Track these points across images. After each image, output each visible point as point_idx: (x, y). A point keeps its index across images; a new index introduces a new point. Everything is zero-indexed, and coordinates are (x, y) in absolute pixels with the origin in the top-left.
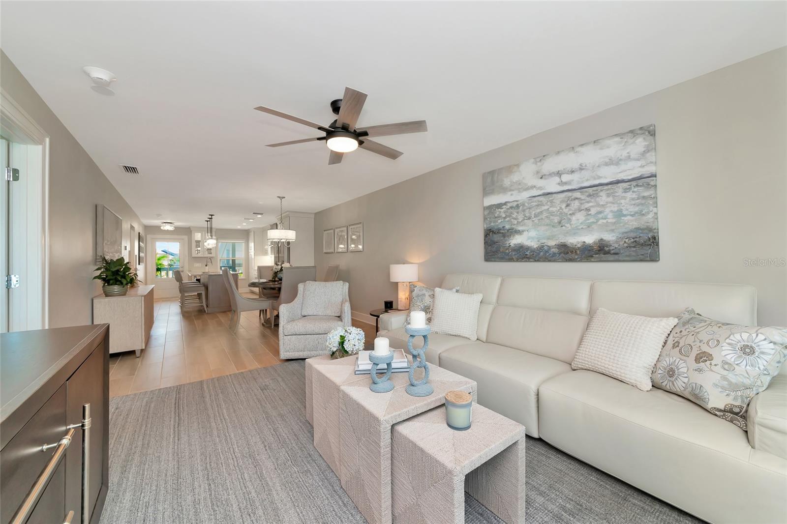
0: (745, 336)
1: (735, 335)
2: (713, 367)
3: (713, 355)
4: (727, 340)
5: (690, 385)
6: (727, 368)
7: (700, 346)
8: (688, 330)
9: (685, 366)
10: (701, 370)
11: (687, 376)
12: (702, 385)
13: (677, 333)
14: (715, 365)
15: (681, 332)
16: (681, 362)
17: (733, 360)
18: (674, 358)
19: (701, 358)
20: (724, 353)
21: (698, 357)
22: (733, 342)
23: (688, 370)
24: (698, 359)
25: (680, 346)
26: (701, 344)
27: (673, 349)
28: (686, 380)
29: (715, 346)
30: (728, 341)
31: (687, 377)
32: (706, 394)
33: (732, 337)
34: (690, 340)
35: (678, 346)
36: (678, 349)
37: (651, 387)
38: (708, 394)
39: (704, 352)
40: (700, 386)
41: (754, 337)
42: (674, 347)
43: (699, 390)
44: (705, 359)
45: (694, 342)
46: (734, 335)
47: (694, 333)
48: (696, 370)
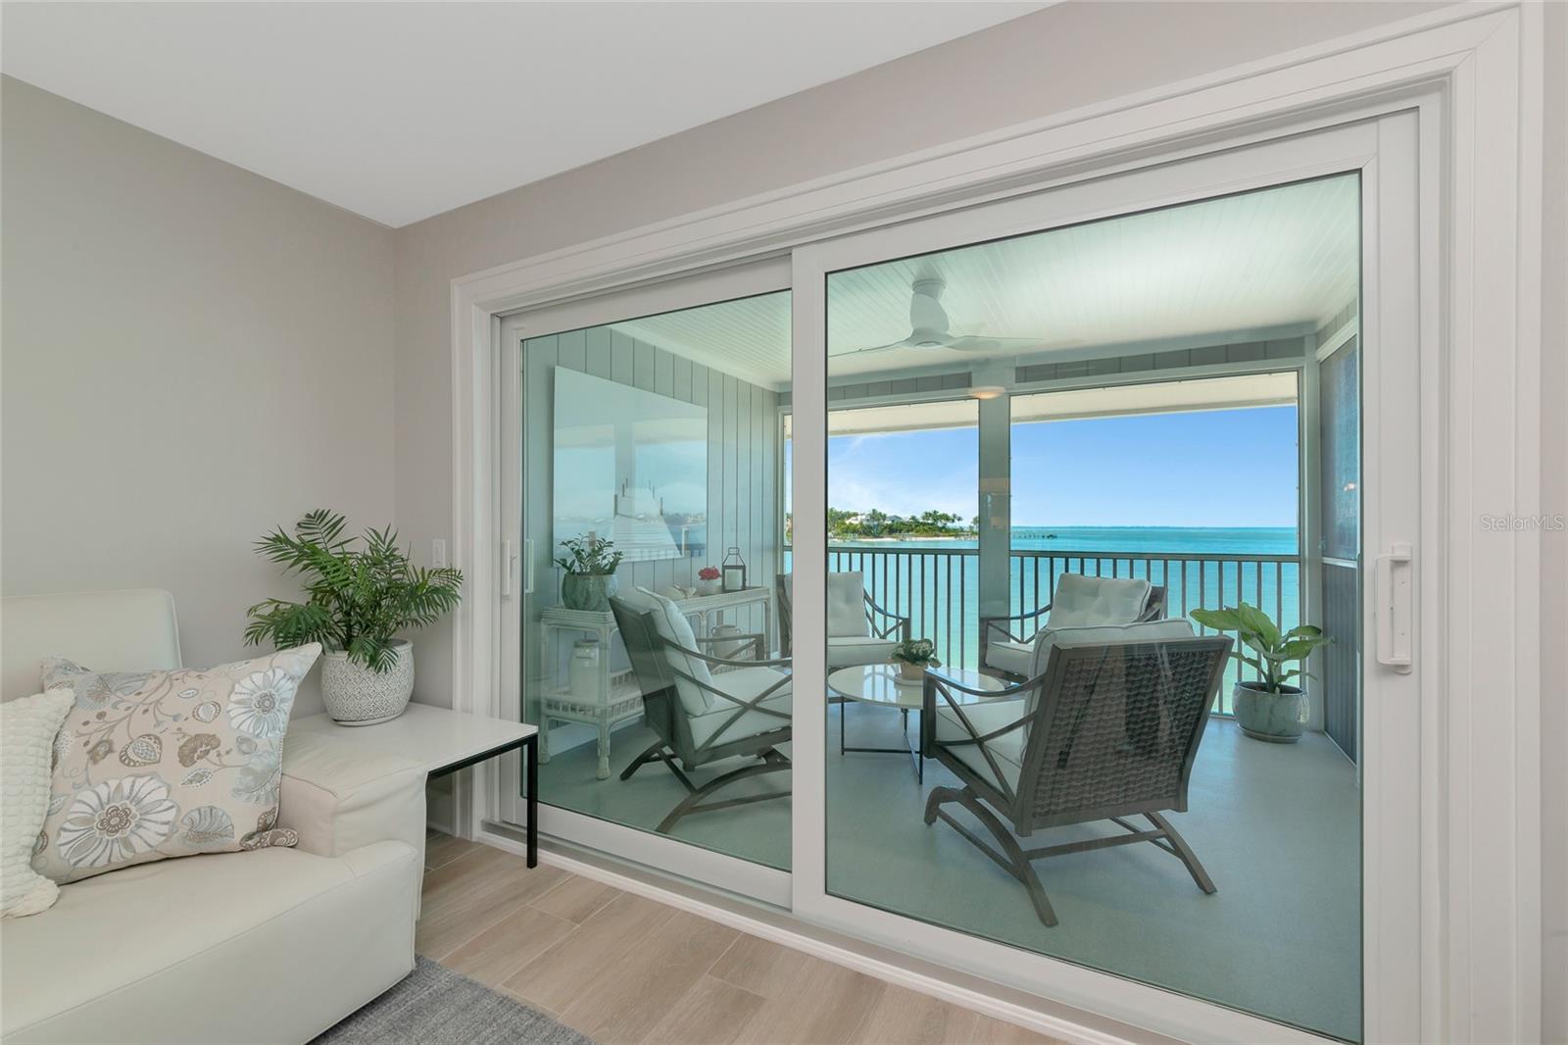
0: (258, 678)
1: (242, 682)
2: (226, 759)
3: (218, 736)
4: (232, 696)
5: (185, 821)
6: (247, 751)
7: (179, 729)
8: (122, 706)
9: (158, 784)
10: (202, 776)
11: (170, 804)
12: (212, 804)
13: (86, 723)
14: (228, 753)
15: (101, 715)
16: (140, 782)
17: (251, 731)
18: (113, 784)
19: (195, 751)
20: (235, 724)
21: (187, 752)
22: (243, 696)
23: (169, 792)
24: (186, 757)
25: (118, 748)
26: (178, 724)
27: (95, 762)
28: (170, 815)
29: (216, 717)
30: (234, 697)
31: (172, 807)
32: (225, 817)
33: (238, 688)
34: (143, 724)
35: (110, 751)
36: (114, 758)
37: (58, 890)
38: (228, 817)
39: (197, 736)
40: (209, 810)
41: (272, 678)
42: (94, 756)
43: (209, 819)
44: (203, 749)
45: (158, 724)
46: (239, 683)
47: (145, 707)
48: (191, 782)
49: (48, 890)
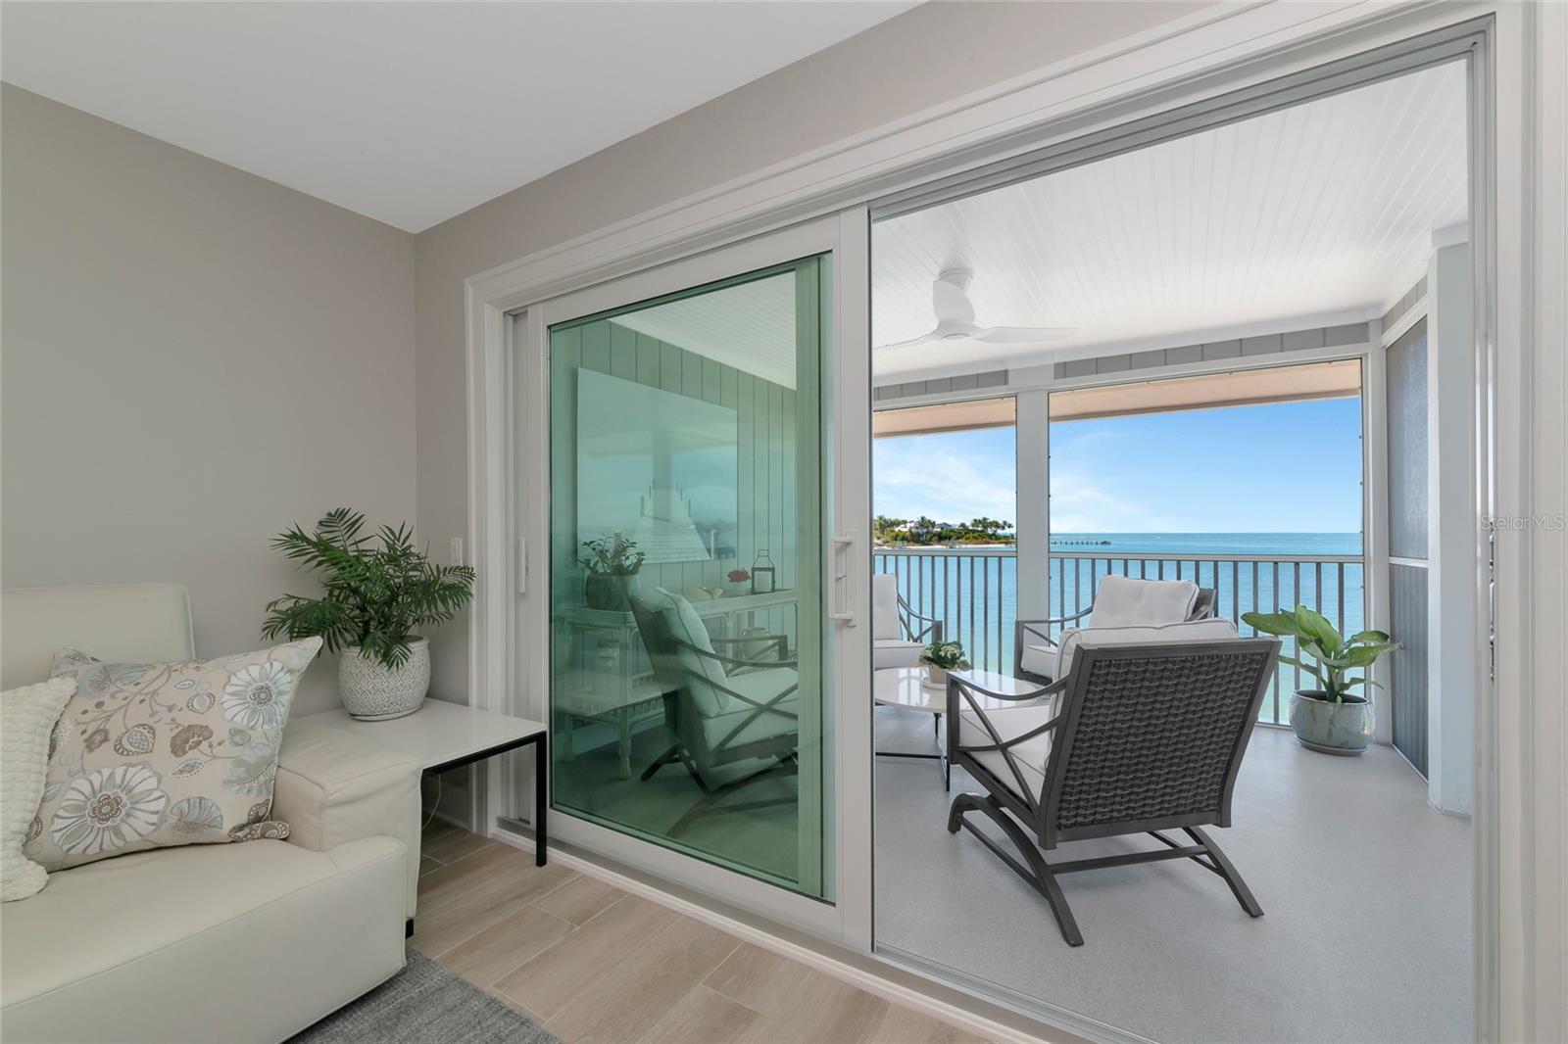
0: (255, 671)
1: (238, 674)
2: (217, 750)
3: (210, 726)
4: (228, 687)
5: (175, 810)
6: (240, 742)
7: (173, 720)
8: (120, 696)
9: (149, 774)
10: (193, 767)
11: (160, 794)
12: (200, 795)
13: (85, 712)
14: (220, 744)
15: (99, 705)
16: (132, 770)
17: (245, 722)
18: (106, 772)
19: (187, 741)
20: (228, 715)
21: (179, 742)
22: (238, 688)
23: (159, 783)
24: (178, 747)
25: (113, 737)
26: (174, 714)
27: (91, 750)
28: (159, 805)
29: (209, 708)
30: (229, 689)
31: (162, 797)
32: (214, 808)
33: (234, 680)
34: (139, 714)
35: (106, 740)
36: (108, 747)
37: (48, 877)
38: (218, 807)
39: (189, 726)
40: (198, 801)
41: (269, 670)
42: (90, 745)
43: (198, 810)
44: (195, 740)
45: (153, 714)
46: (235, 675)
47: (142, 697)
48: (181, 772)
49: (37, 875)
